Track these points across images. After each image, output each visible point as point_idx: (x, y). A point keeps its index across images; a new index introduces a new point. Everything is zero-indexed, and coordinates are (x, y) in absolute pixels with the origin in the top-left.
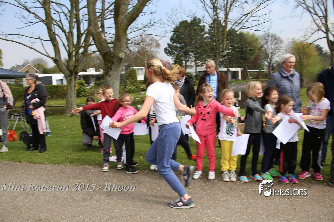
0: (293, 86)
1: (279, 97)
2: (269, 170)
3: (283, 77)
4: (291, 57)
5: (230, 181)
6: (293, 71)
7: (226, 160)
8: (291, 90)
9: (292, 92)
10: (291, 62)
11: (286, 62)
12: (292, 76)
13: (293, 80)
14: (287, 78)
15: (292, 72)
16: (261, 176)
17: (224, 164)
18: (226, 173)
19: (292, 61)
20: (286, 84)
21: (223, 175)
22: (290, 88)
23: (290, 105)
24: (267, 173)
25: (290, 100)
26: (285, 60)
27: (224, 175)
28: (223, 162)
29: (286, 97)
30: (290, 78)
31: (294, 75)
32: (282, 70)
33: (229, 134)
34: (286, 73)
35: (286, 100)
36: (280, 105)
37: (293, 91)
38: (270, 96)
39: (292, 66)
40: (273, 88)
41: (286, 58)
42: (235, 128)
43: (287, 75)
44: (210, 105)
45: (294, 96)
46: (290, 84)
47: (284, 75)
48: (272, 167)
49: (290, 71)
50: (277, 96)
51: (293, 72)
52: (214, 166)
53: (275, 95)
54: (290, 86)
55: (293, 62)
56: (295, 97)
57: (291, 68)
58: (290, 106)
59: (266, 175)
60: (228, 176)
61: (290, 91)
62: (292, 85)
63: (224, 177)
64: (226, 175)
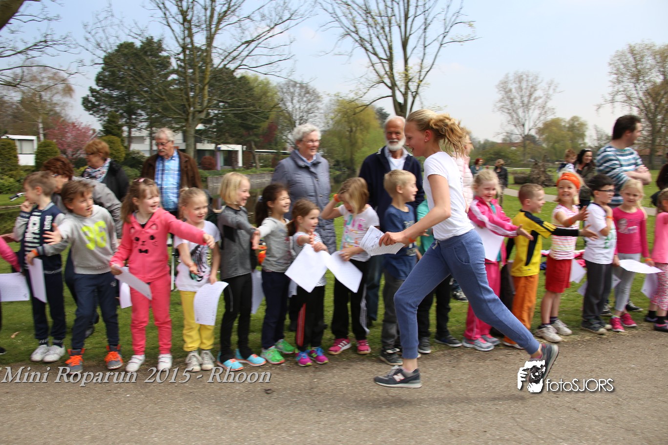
0: (318, 184)
1: (291, 204)
2: (276, 343)
3: (300, 167)
4: (313, 131)
5: (202, 370)
6: (316, 155)
7: (192, 328)
8: (315, 191)
9: (316, 196)
10: (312, 141)
11: (304, 139)
12: (315, 164)
13: (317, 173)
14: (307, 168)
15: (314, 158)
16: (262, 355)
17: (190, 337)
18: (194, 356)
19: (315, 138)
20: (305, 180)
21: (188, 359)
22: (313, 187)
23: (312, 216)
24: (273, 348)
25: (312, 207)
26: (303, 137)
27: (190, 360)
28: (188, 334)
29: (306, 202)
30: (312, 169)
31: (319, 163)
32: (297, 154)
33: (195, 278)
34: (305, 159)
35: (304, 208)
36: (296, 217)
37: (318, 193)
38: (276, 202)
39: (314, 148)
40: (281, 187)
41: (304, 133)
42: (206, 267)
43: (308, 163)
44: (154, 222)
45: (320, 202)
46: (313, 180)
47: (301, 163)
48: (282, 337)
49: (312, 156)
50: (288, 201)
51: (317, 158)
52: (169, 341)
53: (284, 200)
54: (312, 184)
55: (316, 141)
56: (322, 205)
57: (313, 152)
58: (313, 218)
59: (272, 353)
60: (198, 360)
61: (313, 194)
62: (316, 182)
63: (190, 363)
64: (195, 359)
